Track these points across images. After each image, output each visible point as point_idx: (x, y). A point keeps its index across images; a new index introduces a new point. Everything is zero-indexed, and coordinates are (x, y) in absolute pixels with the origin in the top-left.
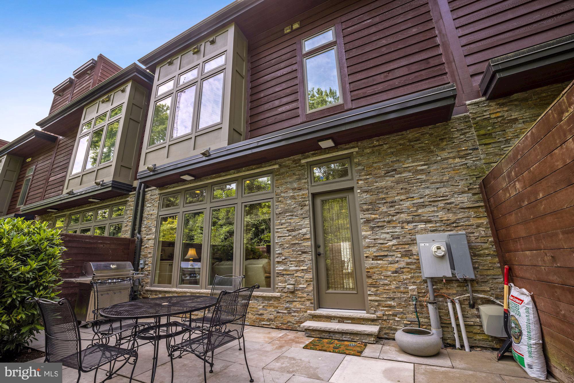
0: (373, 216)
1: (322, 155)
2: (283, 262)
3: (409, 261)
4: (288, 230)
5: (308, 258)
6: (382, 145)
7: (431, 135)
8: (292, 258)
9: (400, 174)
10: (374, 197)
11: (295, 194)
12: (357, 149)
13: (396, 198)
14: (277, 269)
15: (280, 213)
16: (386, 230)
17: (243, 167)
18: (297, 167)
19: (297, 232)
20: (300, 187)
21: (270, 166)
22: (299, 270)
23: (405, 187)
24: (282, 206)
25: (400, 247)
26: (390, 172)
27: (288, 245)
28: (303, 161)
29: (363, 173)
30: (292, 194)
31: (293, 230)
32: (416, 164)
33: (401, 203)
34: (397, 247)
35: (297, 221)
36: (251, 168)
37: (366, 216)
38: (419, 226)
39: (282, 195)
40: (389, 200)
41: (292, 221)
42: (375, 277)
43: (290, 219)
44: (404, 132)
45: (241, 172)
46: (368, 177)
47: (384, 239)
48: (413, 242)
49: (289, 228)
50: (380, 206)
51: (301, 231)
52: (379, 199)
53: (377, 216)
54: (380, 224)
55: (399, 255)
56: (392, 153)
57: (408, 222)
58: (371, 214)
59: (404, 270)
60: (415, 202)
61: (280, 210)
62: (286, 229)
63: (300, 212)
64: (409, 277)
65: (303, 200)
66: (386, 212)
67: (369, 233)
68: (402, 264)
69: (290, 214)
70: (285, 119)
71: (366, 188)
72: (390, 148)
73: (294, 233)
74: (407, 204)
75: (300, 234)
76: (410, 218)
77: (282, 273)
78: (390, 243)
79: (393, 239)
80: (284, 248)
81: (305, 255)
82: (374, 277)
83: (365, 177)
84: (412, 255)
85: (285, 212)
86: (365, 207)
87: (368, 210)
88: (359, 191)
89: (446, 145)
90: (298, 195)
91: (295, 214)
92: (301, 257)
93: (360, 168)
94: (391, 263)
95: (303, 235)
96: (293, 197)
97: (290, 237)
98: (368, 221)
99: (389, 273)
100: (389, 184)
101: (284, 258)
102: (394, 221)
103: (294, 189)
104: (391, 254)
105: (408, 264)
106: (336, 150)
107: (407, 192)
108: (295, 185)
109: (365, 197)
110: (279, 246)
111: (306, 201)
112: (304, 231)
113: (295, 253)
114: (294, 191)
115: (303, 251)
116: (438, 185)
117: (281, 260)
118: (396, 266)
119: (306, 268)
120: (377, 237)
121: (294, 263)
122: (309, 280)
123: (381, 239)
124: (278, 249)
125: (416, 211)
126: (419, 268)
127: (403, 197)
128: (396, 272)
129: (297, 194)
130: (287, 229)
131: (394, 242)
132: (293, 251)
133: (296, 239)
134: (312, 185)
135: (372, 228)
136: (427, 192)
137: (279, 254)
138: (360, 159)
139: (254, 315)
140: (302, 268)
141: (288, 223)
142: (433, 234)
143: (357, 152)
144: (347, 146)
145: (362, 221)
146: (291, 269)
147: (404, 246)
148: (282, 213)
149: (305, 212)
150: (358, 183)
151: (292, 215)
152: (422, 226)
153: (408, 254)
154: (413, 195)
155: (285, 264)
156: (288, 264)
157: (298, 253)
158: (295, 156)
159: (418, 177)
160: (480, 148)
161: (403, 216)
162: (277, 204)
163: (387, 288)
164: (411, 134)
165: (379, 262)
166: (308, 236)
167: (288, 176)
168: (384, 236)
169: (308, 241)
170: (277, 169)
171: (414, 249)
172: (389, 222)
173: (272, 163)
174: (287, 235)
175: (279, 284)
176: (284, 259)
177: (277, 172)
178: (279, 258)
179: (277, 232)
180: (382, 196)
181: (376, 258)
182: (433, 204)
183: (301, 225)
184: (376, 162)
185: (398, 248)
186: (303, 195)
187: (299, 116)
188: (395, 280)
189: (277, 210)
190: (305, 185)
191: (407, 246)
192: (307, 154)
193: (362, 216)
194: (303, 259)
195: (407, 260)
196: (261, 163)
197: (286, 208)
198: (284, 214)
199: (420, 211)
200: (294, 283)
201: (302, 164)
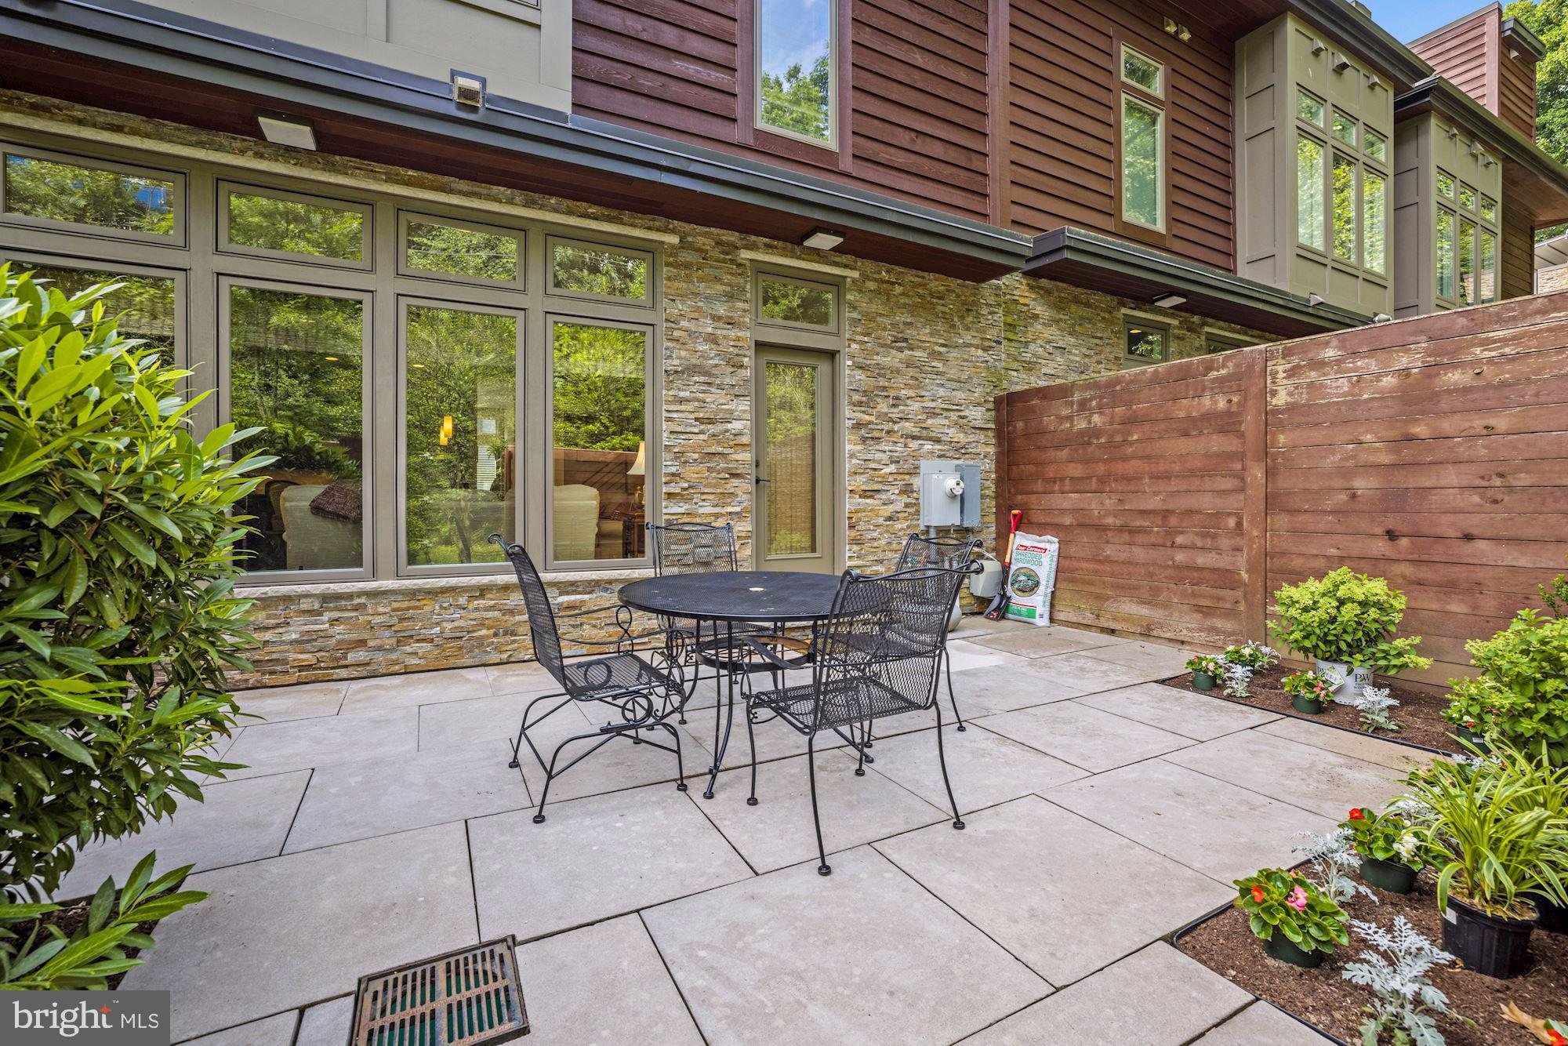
0: (868, 418)
1: (787, 256)
2: (683, 495)
3: (909, 500)
4: (696, 419)
5: (743, 488)
6: (893, 284)
7: (958, 296)
8: (705, 486)
9: (912, 349)
10: (872, 382)
11: (719, 332)
12: (856, 274)
13: (903, 392)
14: (664, 511)
15: (676, 372)
16: (883, 446)
17: (552, 194)
18: (724, 261)
19: (719, 428)
20: (731, 318)
21: (649, 228)
22: (722, 515)
23: (916, 375)
24: (683, 353)
25: (899, 477)
26: (901, 341)
27: (696, 456)
28: (745, 255)
29: (859, 329)
30: (710, 330)
31: (711, 421)
32: (934, 340)
33: (909, 402)
34: (895, 476)
35: (722, 401)
36: (582, 210)
37: (856, 414)
38: (926, 447)
39: (684, 323)
40: (892, 393)
41: (709, 398)
42: (862, 526)
43: (704, 392)
44: (926, 274)
45: (542, 207)
46: (866, 339)
47: (879, 462)
48: (914, 471)
49: (701, 415)
50: (878, 400)
51: (729, 426)
52: (878, 388)
53: (873, 419)
54: (876, 434)
55: (897, 492)
56: (904, 306)
57: (914, 438)
58: (864, 412)
59: (900, 515)
60: (925, 404)
61: (676, 362)
62: (692, 416)
63: (727, 380)
64: (904, 526)
65: (736, 351)
66: (886, 414)
67: (859, 447)
68: (899, 506)
69: (702, 379)
70: (693, 105)
71: (861, 360)
72: (903, 294)
73: (713, 429)
74: (915, 406)
75: (727, 431)
76: (916, 431)
77: (680, 521)
78: (887, 470)
79: (892, 462)
80: (686, 462)
81: (735, 482)
82: (859, 528)
83: (861, 338)
84: (912, 492)
85: (692, 370)
86: (856, 397)
87: (860, 404)
88: (849, 363)
89: (972, 322)
90: (725, 337)
91: (718, 381)
92: (728, 486)
93: (855, 315)
94: (884, 504)
95: (735, 435)
96: (713, 339)
97: (702, 437)
98: (858, 426)
99: (881, 520)
100: (896, 363)
101: (686, 485)
102: (895, 432)
103: (716, 318)
104: (886, 488)
105: (907, 505)
106: (817, 258)
107: (918, 387)
108: (722, 310)
109: (857, 377)
110: (673, 455)
111: (745, 356)
112: (736, 426)
113: (714, 474)
114: (716, 324)
115: (734, 472)
116: (955, 385)
117: (678, 490)
118: (891, 508)
119: (738, 509)
120: (869, 457)
121: (711, 497)
122: (744, 534)
123: (874, 461)
124: (669, 463)
125: (924, 421)
126: (918, 512)
127: (911, 393)
128: (890, 519)
129: (725, 332)
130: (697, 415)
131: (892, 468)
132: (709, 469)
133: (718, 443)
134: (760, 321)
135: (864, 440)
136: (941, 392)
137: (673, 475)
138: (858, 297)
139: (602, 628)
140: (730, 509)
141: (698, 400)
142: (939, 461)
143: (854, 281)
144: (838, 259)
145: (849, 423)
146: (701, 511)
147: (902, 476)
148: (683, 372)
149: (742, 383)
150: (849, 346)
151: (709, 384)
152: (928, 446)
153: (907, 490)
154: (923, 393)
155: (688, 500)
156: (695, 501)
157: (721, 476)
158: (722, 231)
159: (933, 364)
160: (1004, 342)
161: (909, 427)
162: (669, 344)
163: (876, 544)
164: (935, 282)
165: (868, 501)
166: (745, 440)
167: (701, 280)
168: (879, 456)
169: (745, 451)
170: (672, 246)
171: (916, 482)
172: (888, 432)
173: (657, 224)
174: (696, 430)
175: (673, 547)
176: (686, 489)
177: (671, 255)
178: (673, 484)
179: (669, 419)
180: (883, 382)
181: (865, 494)
182: (945, 414)
183: (731, 412)
184: (881, 315)
185: (895, 480)
186: (738, 339)
187: (735, 120)
188: (887, 531)
189: (669, 361)
190: (743, 317)
191: (907, 477)
192: (753, 238)
193: (848, 414)
194: (732, 491)
195: (905, 499)
196: (621, 208)
197: (694, 361)
198: (689, 375)
199: (929, 422)
200: (710, 542)
201: (740, 261)
